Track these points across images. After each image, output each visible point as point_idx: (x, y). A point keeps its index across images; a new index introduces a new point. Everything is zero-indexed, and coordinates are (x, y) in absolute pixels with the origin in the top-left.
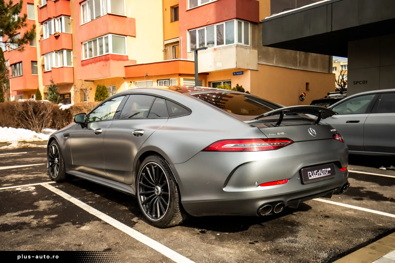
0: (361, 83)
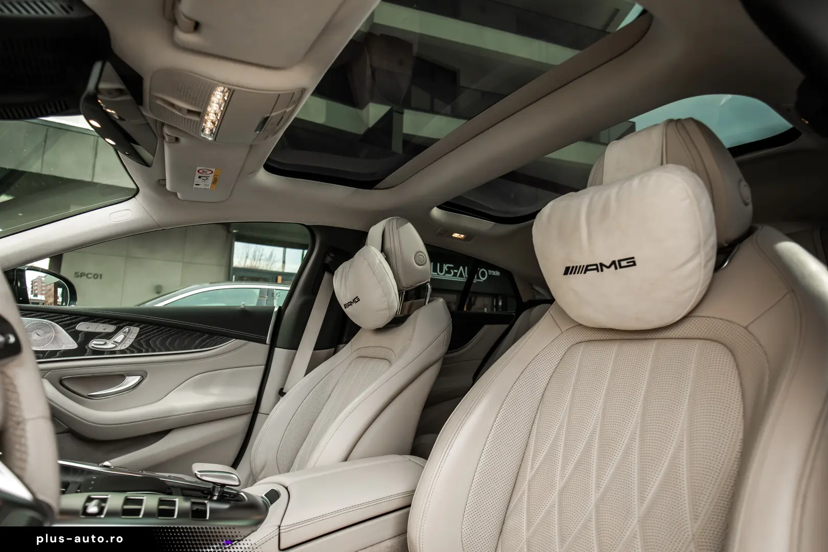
0: (89, 276)
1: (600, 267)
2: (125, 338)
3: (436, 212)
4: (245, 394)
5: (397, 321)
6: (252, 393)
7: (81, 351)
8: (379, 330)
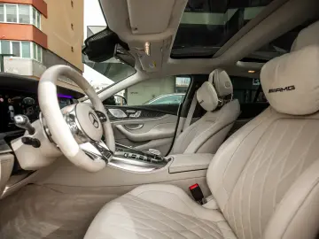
1: (281, 90)
2: (138, 114)
3: (239, 63)
4: (172, 131)
5: (218, 108)
6: (174, 131)
7: (128, 117)
8: (213, 111)
